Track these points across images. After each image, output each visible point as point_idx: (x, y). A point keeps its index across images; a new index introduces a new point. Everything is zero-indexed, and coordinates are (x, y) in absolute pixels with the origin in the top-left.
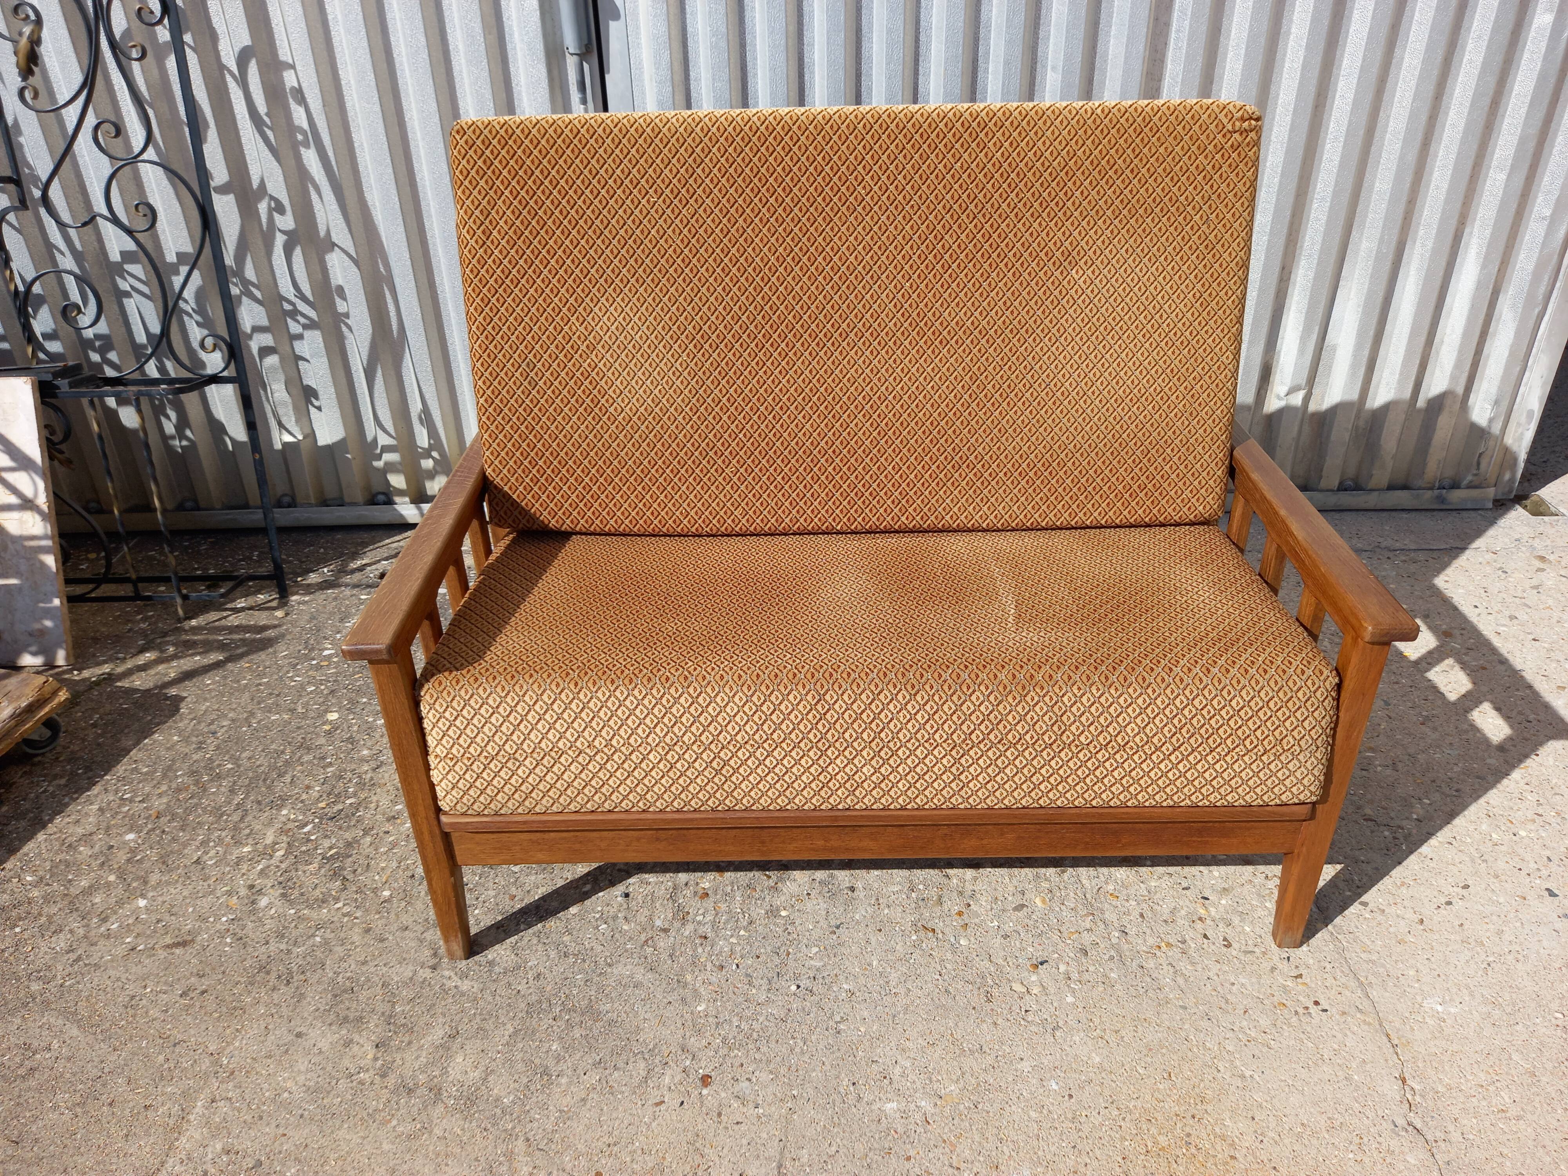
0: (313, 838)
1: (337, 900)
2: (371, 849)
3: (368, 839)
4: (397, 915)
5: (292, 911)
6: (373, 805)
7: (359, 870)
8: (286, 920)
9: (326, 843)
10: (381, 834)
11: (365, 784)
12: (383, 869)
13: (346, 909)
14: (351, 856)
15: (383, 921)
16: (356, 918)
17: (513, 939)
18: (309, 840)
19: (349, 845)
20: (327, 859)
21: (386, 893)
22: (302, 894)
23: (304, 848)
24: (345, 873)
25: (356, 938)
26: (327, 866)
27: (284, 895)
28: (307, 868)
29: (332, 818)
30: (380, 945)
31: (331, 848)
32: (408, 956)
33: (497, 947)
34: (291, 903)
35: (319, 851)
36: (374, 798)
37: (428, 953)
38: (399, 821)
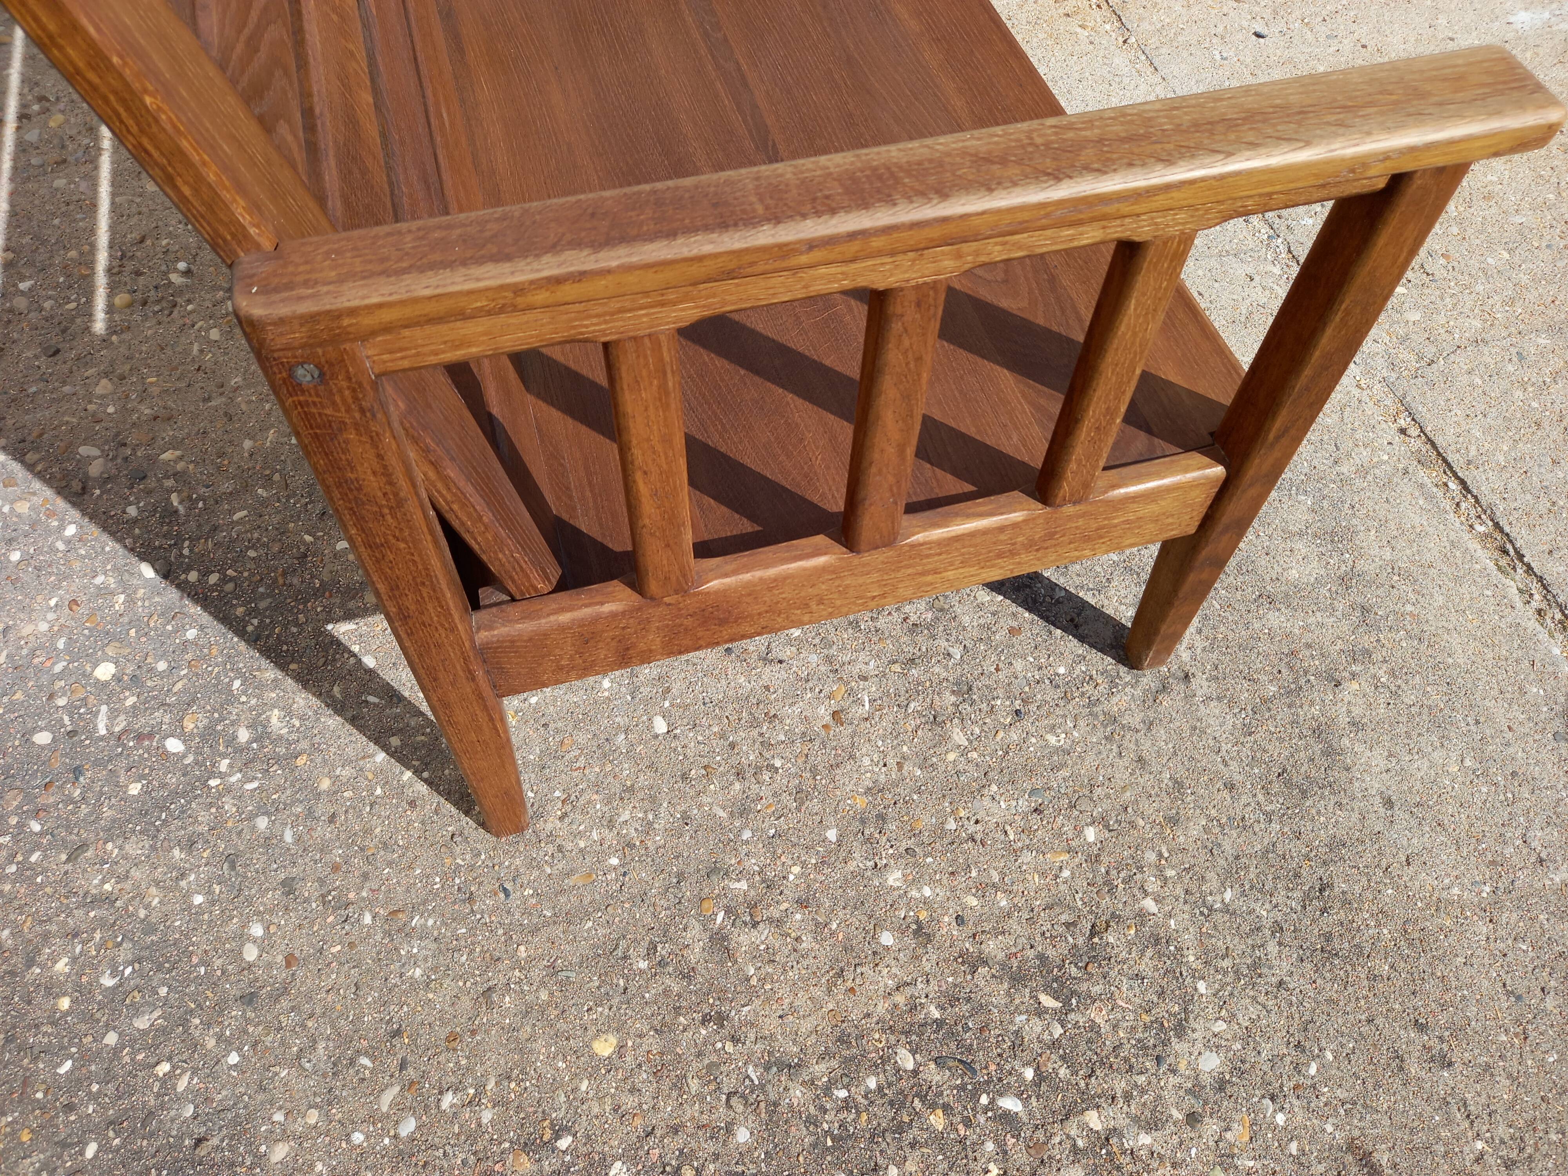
0: (1029, 1074)
1: (1142, 916)
2: (1013, 924)
3: (993, 947)
4: (1124, 788)
5: (1202, 986)
6: (900, 999)
7: (1064, 918)
8: (1222, 988)
9: (1034, 1028)
10: (969, 929)
11: (846, 1061)
12: (1043, 875)
13: (1153, 885)
14: (1041, 957)
15: (1145, 805)
16: (1160, 855)
17: (1089, 598)
18: (1040, 1077)
19: (1018, 979)
20: (1066, 1003)
21: (1091, 834)
22: (1161, 994)
23: (1063, 1072)
24: (1081, 941)
25: (1195, 831)
26: (1084, 986)
27: (1180, 1030)
28: (1105, 1028)
29: (968, 1067)
30: (1187, 783)
31: (1040, 1012)
32: (1186, 727)
33: (1110, 611)
34: (1187, 1002)
35: (1058, 1031)
36: (882, 1008)
37: (1166, 702)
38: (923, 916)
